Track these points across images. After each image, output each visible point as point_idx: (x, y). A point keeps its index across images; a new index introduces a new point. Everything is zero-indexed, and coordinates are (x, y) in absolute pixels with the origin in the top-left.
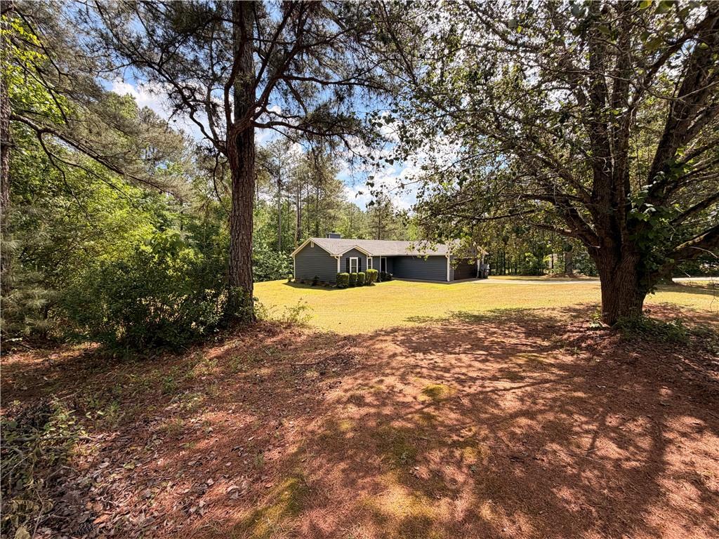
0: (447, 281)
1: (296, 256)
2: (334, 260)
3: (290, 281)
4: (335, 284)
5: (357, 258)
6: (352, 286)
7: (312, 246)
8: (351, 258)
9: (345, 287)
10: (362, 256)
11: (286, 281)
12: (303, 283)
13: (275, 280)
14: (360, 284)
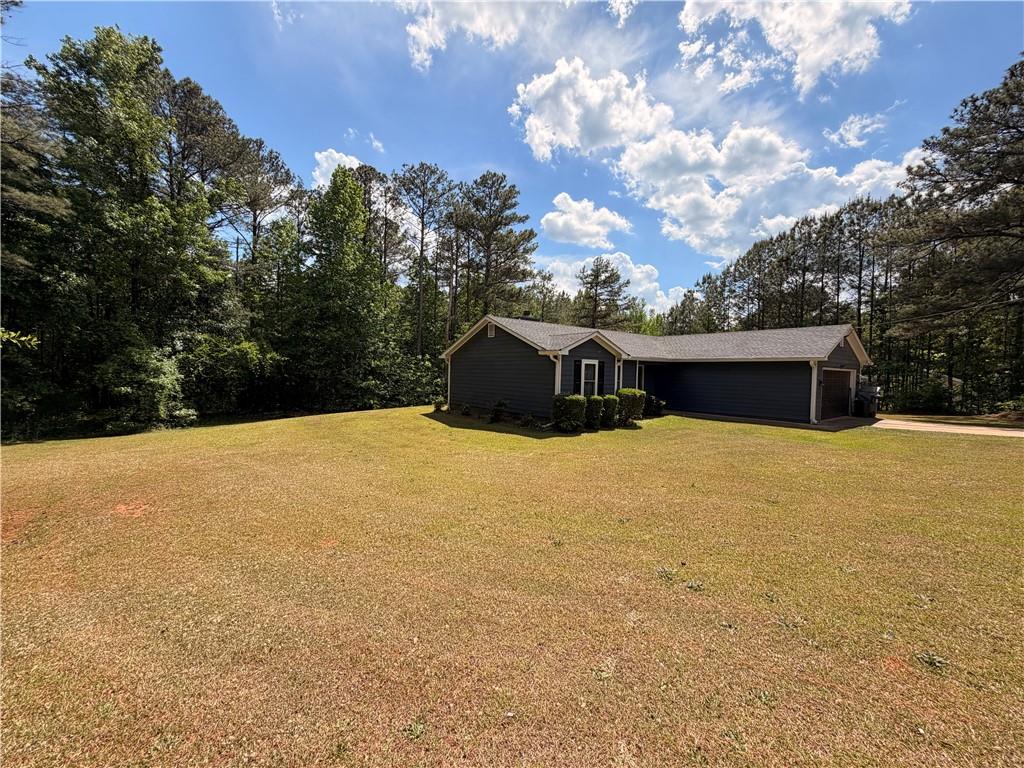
0: (809, 421)
1: (454, 356)
2: (548, 363)
3: (438, 409)
4: (548, 420)
5: (596, 362)
6: (591, 427)
7: (491, 334)
8: (585, 362)
9: (574, 431)
10: (607, 357)
11: (431, 409)
12: (466, 414)
13: (408, 405)
14: (607, 424)
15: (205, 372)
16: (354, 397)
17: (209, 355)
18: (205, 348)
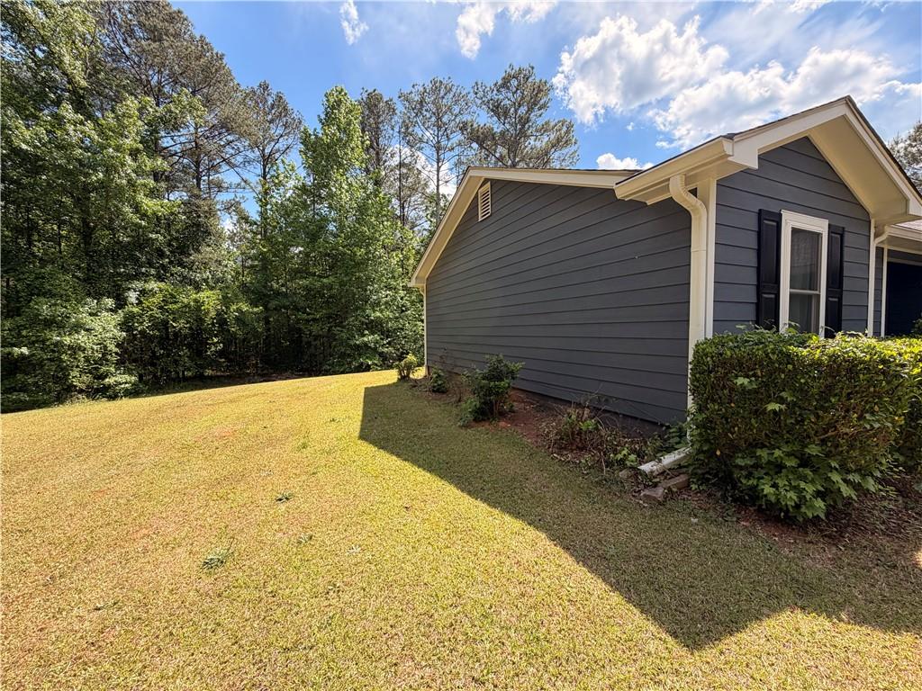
5: (820, 226)
15: (154, 327)
16: (349, 355)
17: (161, 308)
18: (156, 300)
